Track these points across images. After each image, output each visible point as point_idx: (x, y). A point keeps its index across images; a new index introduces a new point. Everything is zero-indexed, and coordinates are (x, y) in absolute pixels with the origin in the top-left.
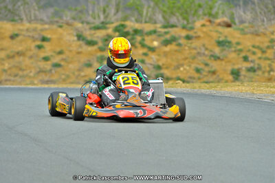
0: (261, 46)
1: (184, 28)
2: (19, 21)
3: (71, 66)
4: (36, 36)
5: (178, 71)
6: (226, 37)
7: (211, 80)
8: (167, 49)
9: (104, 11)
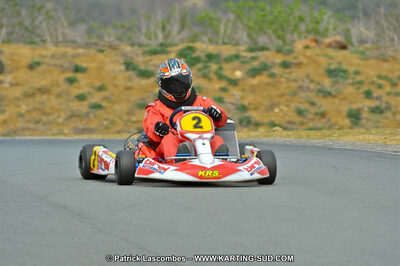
0: (390, 76)
1: (279, 51)
2: (42, 44)
3: (117, 107)
4: (66, 65)
5: (271, 113)
6: (340, 63)
7: (319, 125)
8: (255, 81)
9: (164, 28)
